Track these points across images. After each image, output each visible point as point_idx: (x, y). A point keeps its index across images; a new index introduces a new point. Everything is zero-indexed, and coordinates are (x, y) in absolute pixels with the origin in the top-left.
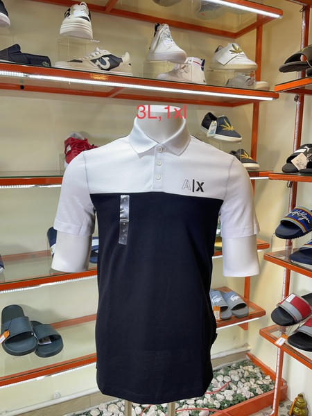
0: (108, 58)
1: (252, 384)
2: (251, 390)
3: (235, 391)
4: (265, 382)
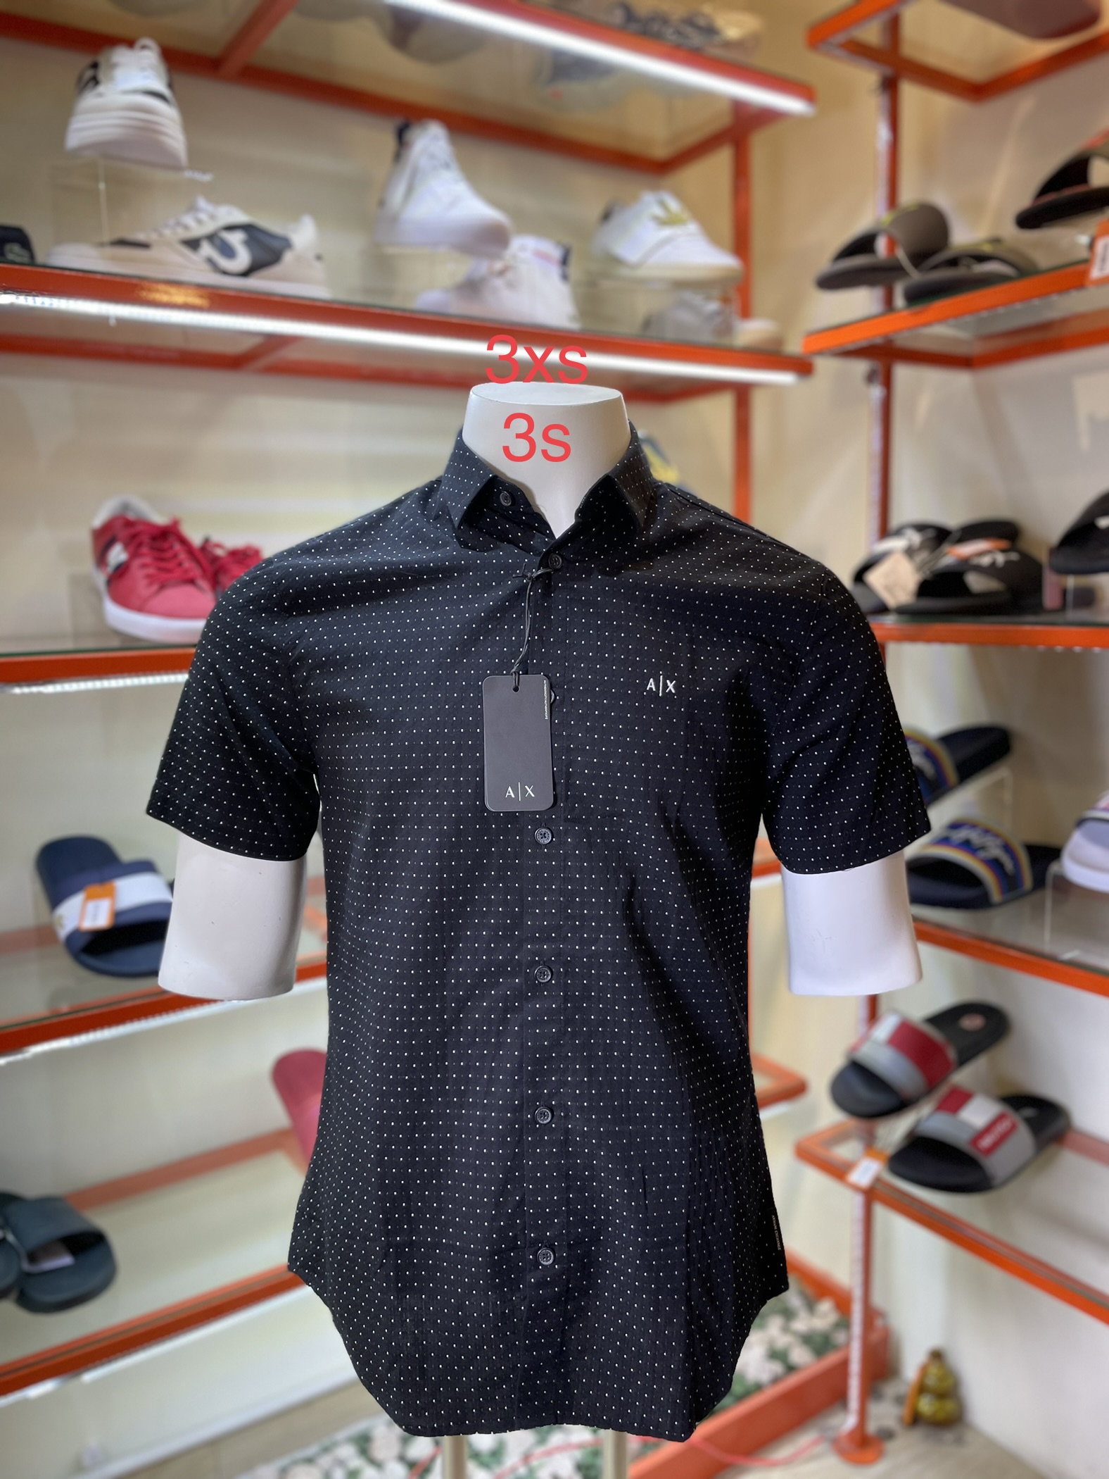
0: (240, 236)
1: (776, 1333)
2: (776, 1354)
4: (818, 1325)
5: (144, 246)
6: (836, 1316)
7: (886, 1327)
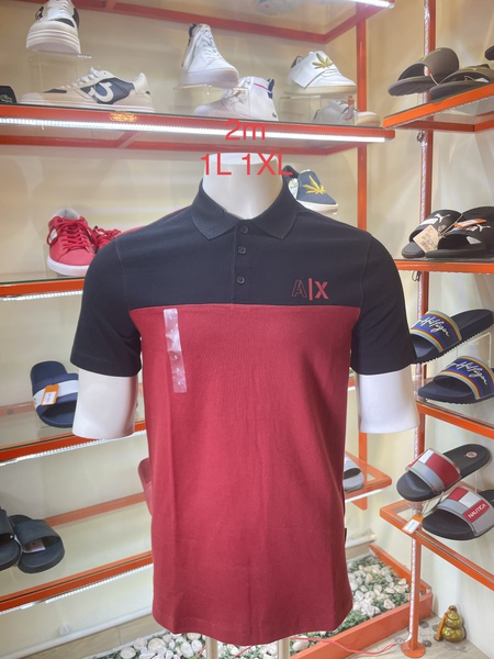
0: (109, 84)
1: (378, 593)
2: (375, 603)
4: (398, 590)
5: (65, 92)
6: (407, 586)
7: (431, 593)
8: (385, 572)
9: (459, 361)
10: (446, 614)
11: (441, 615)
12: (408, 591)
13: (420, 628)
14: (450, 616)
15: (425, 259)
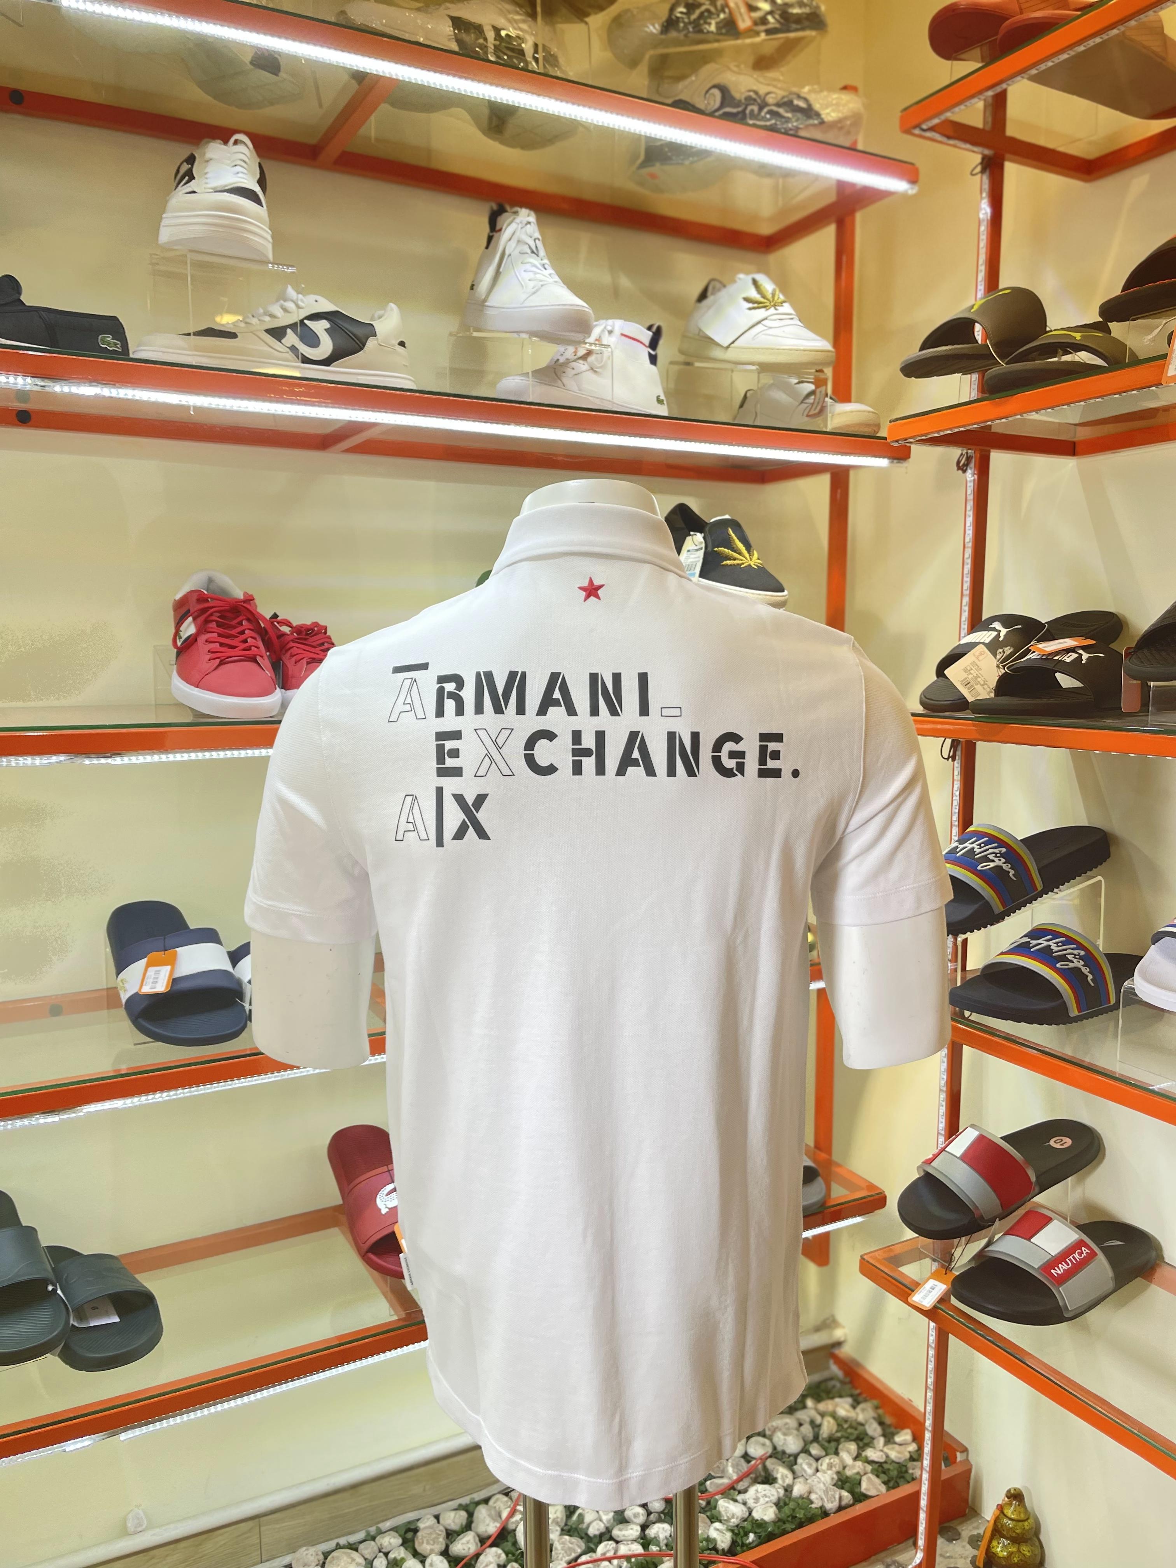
2: (843, 1481)
3: (788, 1490)
4: (893, 1455)
5: (230, 335)
6: (913, 1447)
7: (967, 1461)
8: (864, 1414)
9: (1037, 933)
10: (1001, 1508)
11: (989, 1512)
12: (916, 1457)
13: (940, 1541)
14: (1009, 1512)
15: (968, 714)
